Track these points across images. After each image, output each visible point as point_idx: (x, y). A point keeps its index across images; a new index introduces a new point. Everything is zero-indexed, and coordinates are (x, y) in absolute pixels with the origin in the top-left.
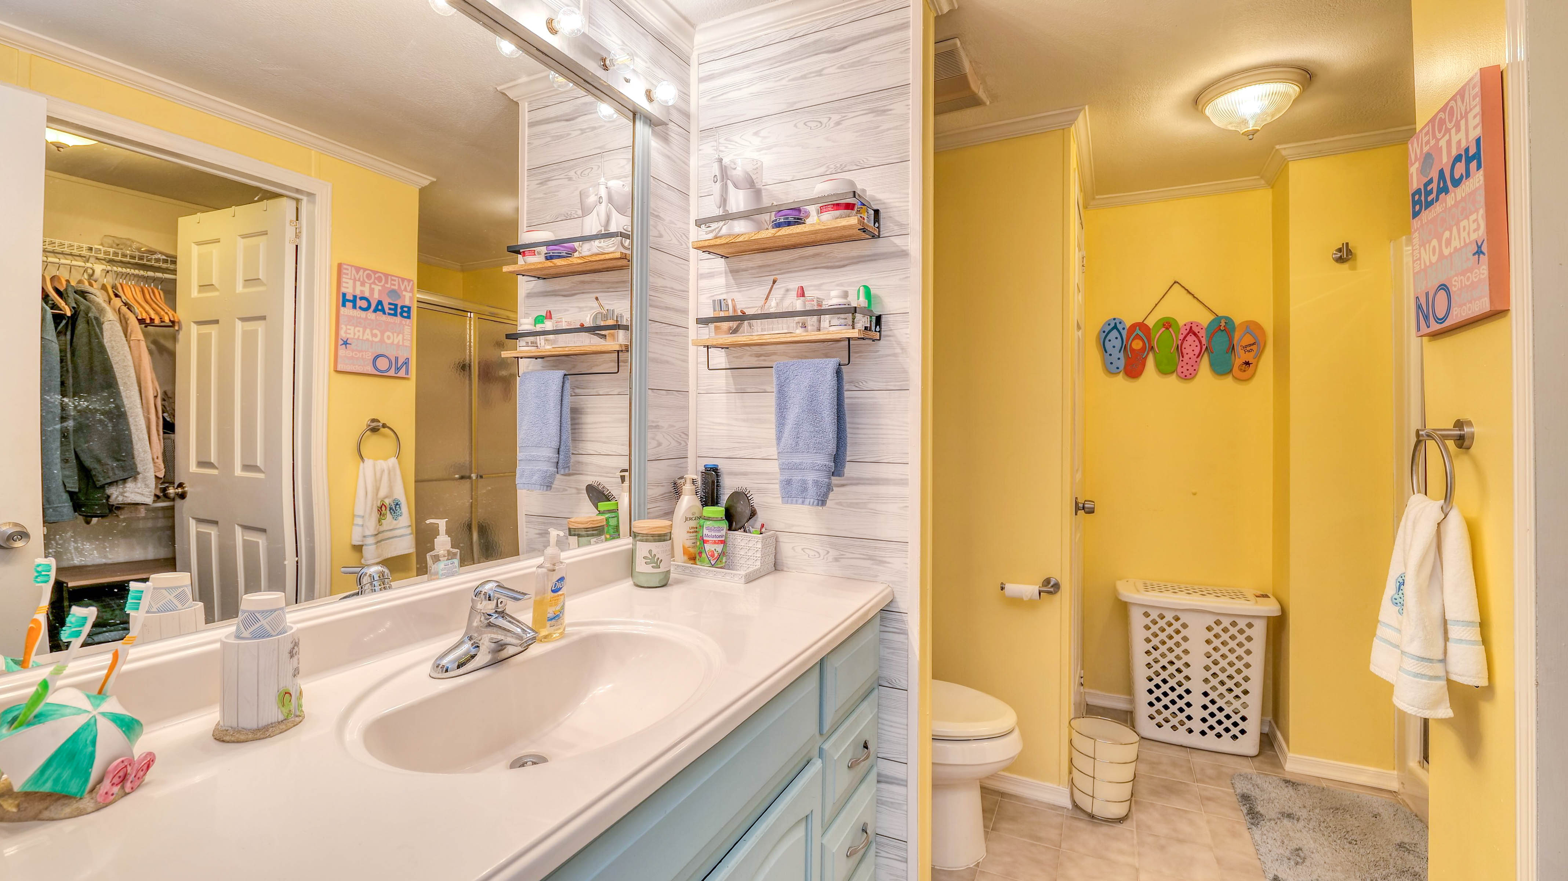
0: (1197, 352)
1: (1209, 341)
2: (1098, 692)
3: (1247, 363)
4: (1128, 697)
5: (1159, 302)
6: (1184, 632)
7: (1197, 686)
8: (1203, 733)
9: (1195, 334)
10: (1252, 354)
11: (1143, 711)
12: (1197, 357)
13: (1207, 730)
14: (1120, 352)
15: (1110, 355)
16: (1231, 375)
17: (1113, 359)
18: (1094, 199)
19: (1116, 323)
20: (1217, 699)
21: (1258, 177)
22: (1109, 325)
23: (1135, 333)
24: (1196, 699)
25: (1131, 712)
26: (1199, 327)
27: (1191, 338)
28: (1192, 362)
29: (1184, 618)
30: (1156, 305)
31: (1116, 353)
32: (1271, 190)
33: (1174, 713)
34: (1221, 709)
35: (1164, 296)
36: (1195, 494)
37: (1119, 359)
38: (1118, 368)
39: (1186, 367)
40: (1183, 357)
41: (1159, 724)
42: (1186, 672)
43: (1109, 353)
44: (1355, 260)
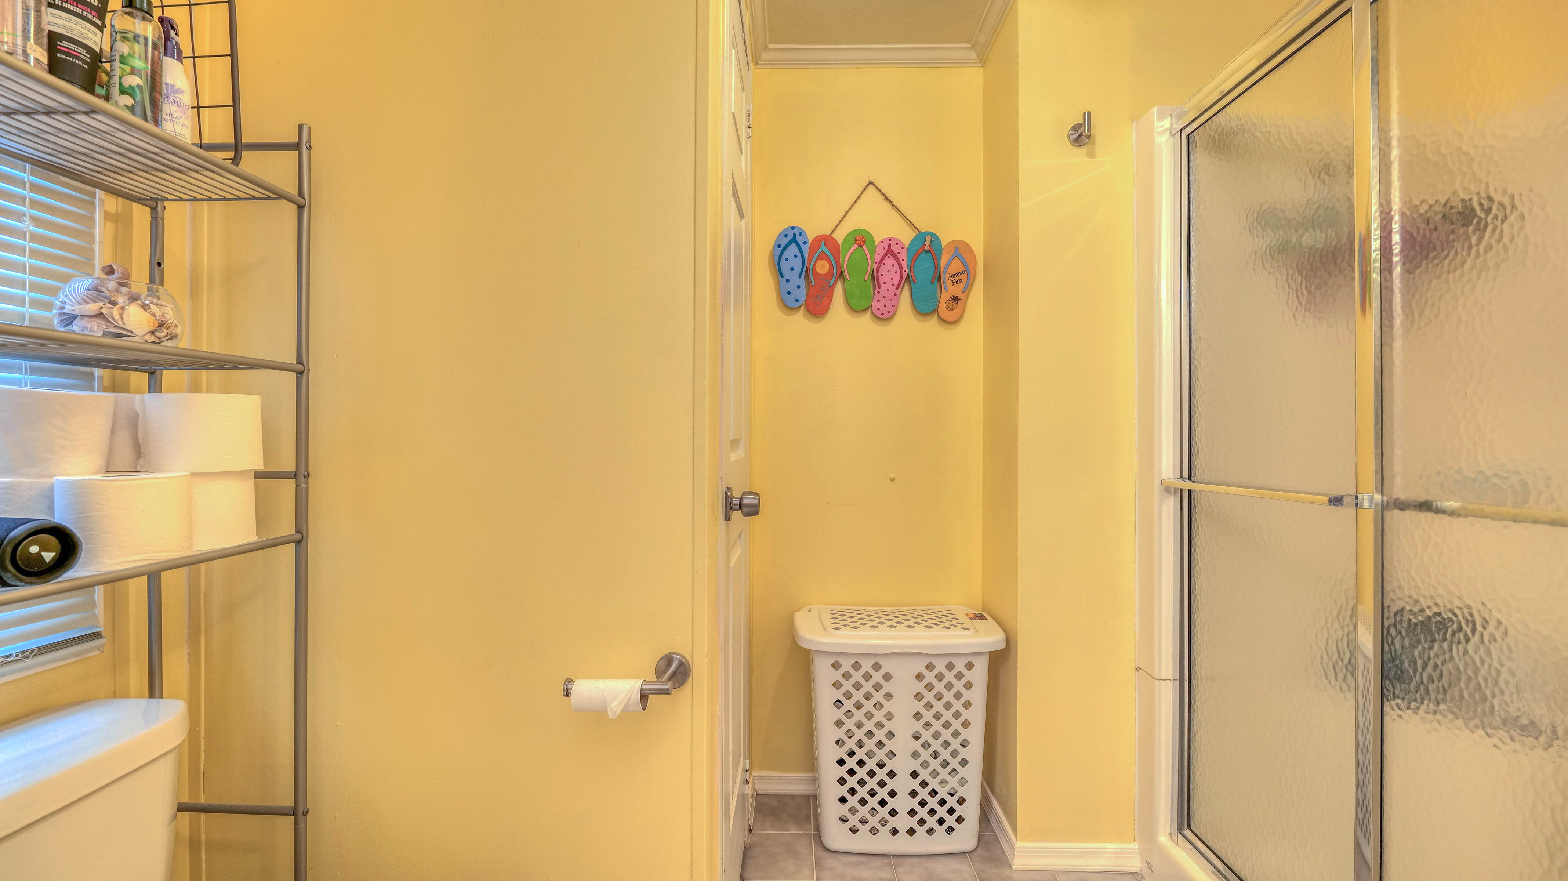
0: (896, 282)
1: (911, 266)
2: (771, 773)
3: (955, 299)
4: (810, 775)
5: (850, 209)
6: (887, 687)
7: (902, 765)
8: (911, 832)
9: (894, 256)
10: (961, 286)
11: (831, 810)
12: (897, 289)
13: (916, 827)
14: (800, 277)
15: (788, 281)
16: (936, 317)
17: (791, 287)
18: (766, 48)
19: (794, 234)
20: (928, 779)
21: (968, 45)
22: (786, 236)
23: (819, 252)
24: (903, 784)
25: (815, 796)
26: (899, 247)
27: (889, 261)
28: (890, 295)
29: (887, 666)
30: (847, 213)
31: (796, 280)
32: (982, 69)
33: (873, 809)
34: (934, 793)
35: (856, 200)
36: (892, 480)
37: (799, 287)
38: (797, 301)
39: (882, 302)
40: (879, 288)
41: (854, 828)
42: (889, 745)
43: (785, 278)
44: (1094, 143)
